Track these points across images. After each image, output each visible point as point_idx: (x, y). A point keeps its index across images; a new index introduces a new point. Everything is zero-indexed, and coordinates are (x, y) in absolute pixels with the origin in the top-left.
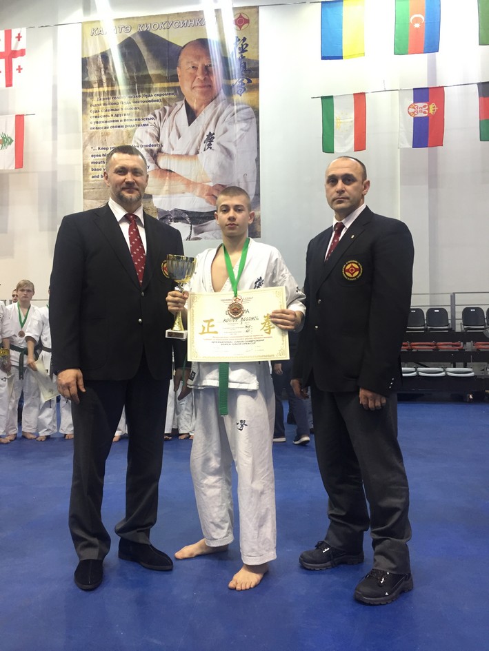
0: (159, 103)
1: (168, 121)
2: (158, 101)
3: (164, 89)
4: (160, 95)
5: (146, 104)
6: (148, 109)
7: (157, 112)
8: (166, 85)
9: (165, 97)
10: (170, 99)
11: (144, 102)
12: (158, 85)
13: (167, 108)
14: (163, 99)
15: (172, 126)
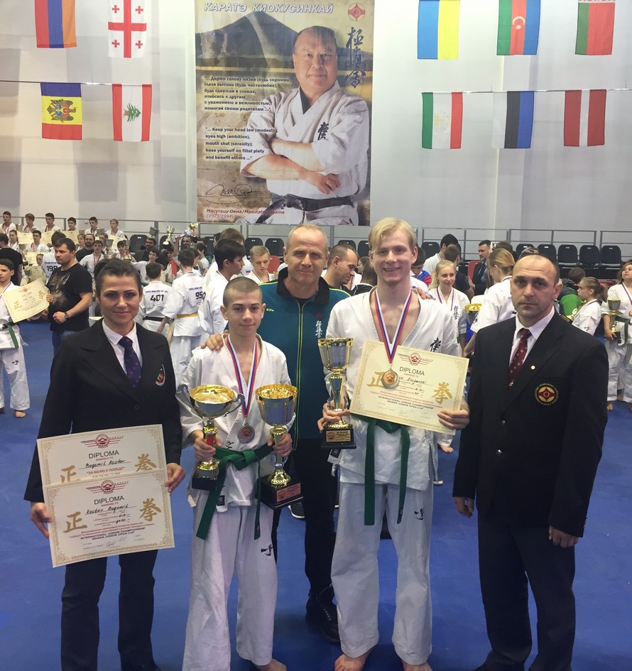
0: (275, 89)
1: (283, 108)
2: (273, 86)
3: (279, 74)
4: (276, 80)
5: (261, 88)
6: (263, 94)
7: (272, 97)
8: (281, 70)
9: (280, 82)
10: (285, 85)
11: (259, 86)
12: (273, 70)
13: (283, 94)
14: (279, 85)
15: (287, 113)
